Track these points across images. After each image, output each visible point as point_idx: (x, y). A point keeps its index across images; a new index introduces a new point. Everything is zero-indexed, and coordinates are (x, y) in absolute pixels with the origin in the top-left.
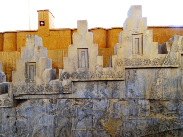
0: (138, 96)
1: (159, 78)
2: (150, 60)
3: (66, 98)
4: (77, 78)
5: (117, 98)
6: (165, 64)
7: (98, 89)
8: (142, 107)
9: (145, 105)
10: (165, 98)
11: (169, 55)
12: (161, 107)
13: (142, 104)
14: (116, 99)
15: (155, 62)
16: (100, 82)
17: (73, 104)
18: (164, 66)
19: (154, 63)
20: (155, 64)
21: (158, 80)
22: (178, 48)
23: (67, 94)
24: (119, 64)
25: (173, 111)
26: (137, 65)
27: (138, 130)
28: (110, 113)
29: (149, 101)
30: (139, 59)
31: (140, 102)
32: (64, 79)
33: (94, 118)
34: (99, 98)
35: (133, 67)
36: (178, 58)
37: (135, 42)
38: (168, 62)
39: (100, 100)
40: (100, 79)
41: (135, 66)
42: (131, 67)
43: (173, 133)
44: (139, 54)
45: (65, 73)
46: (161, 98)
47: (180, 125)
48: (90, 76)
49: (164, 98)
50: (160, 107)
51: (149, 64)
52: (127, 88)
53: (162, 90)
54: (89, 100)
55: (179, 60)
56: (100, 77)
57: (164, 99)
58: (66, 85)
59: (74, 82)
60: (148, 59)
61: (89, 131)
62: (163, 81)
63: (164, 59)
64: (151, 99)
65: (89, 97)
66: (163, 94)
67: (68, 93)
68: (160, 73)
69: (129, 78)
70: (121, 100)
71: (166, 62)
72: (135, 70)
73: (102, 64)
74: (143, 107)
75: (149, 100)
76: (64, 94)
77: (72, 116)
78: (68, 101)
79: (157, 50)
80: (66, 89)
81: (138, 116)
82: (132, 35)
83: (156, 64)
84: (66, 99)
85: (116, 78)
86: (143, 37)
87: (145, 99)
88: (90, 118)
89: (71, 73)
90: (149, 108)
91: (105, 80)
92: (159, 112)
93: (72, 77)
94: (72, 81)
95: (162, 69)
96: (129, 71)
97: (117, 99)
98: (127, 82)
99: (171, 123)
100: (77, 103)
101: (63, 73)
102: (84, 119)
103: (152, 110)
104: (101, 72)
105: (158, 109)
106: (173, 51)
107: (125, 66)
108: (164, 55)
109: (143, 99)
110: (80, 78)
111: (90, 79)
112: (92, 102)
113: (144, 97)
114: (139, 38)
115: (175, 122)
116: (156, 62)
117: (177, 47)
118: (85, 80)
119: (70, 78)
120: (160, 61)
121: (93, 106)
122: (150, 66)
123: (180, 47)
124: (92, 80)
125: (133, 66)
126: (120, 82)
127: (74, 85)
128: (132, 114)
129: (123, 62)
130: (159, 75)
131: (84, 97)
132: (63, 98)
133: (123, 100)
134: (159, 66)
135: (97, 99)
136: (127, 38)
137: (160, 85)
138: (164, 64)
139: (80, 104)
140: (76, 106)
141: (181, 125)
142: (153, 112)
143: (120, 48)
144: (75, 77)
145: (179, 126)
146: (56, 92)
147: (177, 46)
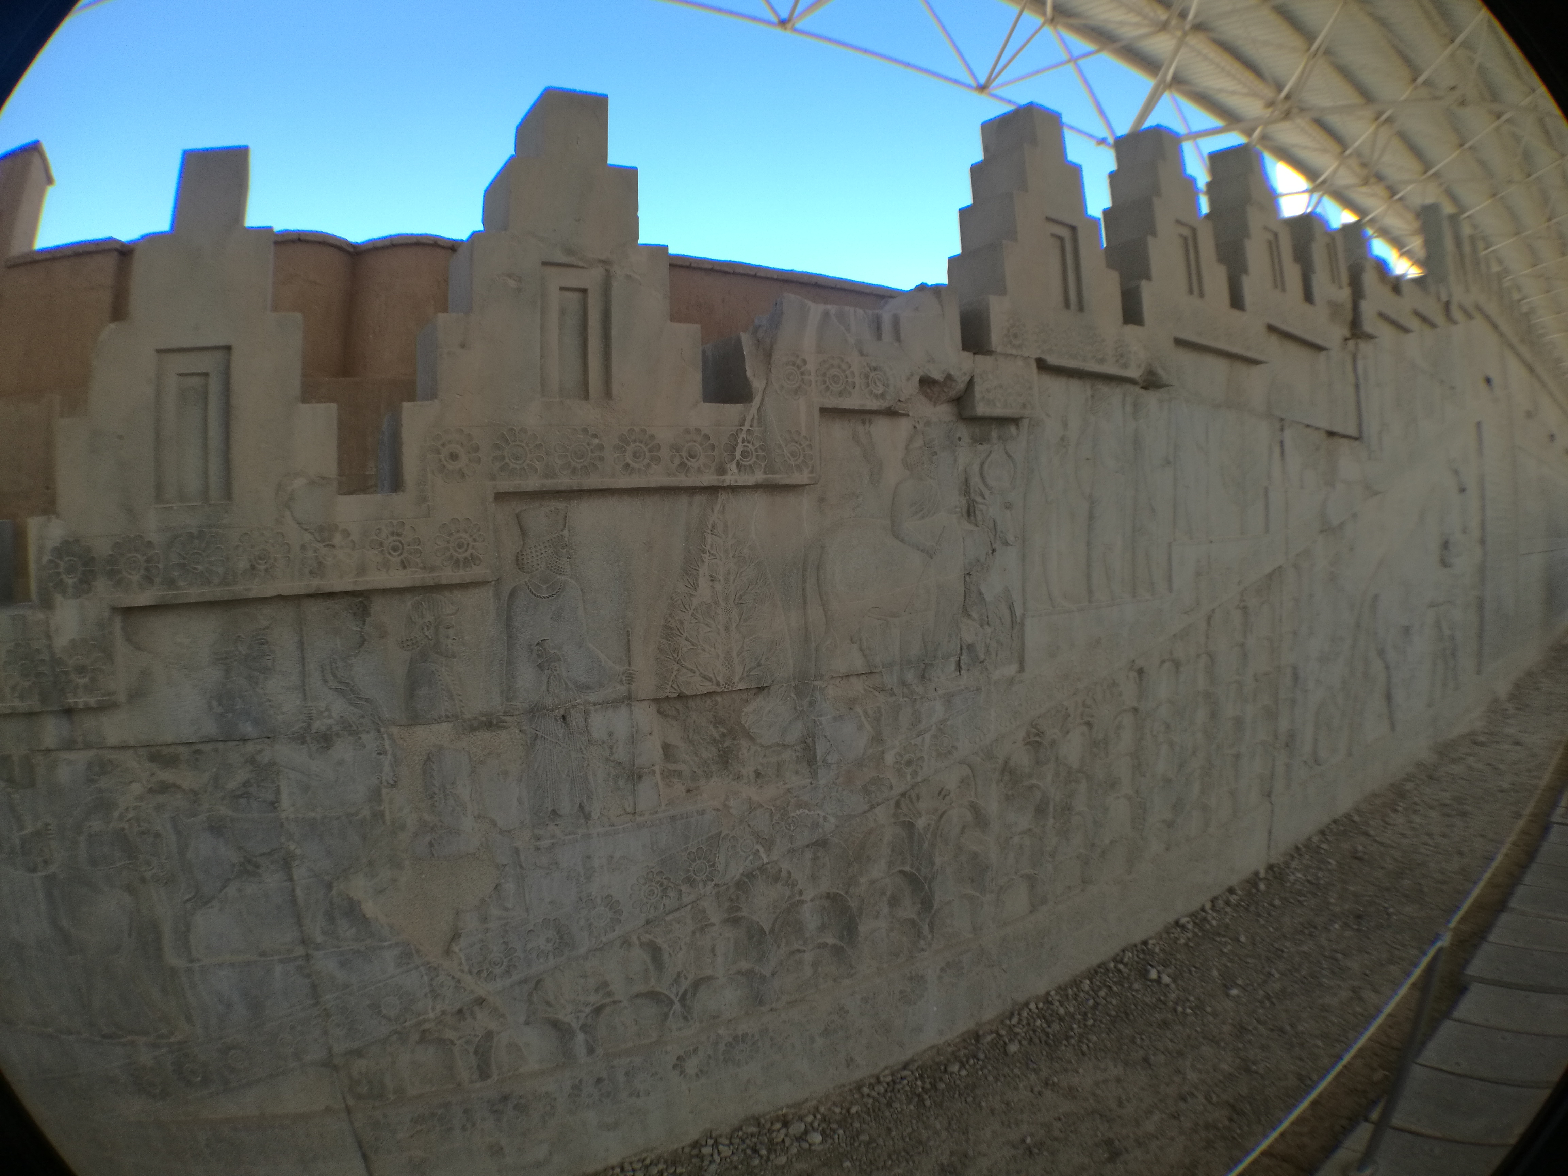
0: (585, 688)
1: (706, 557)
2: (652, 437)
3: (88, 746)
4: (149, 579)
5: (447, 719)
6: (738, 465)
7: (303, 661)
8: (616, 757)
9: (633, 740)
10: (741, 679)
11: (759, 409)
12: (723, 735)
13: (611, 734)
14: (438, 721)
15: (684, 454)
16: (313, 609)
17: (136, 788)
18: (732, 477)
19: (677, 461)
20: (683, 465)
21: (701, 572)
22: (802, 374)
23: (88, 709)
24: (452, 466)
25: (785, 746)
26: (574, 471)
27: (599, 901)
28: (403, 827)
29: (653, 709)
30: (585, 431)
31: (599, 723)
32: (59, 598)
33: (300, 873)
34: (317, 725)
35: (550, 484)
36: (804, 433)
37: (563, 312)
38: (757, 457)
39: (326, 740)
40: (315, 584)
41: (565, 481)
42: (533, 483)
43: (789, 873)
44: (586, 397)
45: (65, 549)
46: (720, 679)
47: (821, 820)
48: (243, 564)
49: (736, 680)
50: (717, 736)
51: (648, 466)
52: (510, 637)
53: (727, 629)
54: (250, 748)
55: (810, 446)
56: (319, 569)
57: (741, 686)
58: (73, 641)
59: (128, 612)
60: (643, 431)
61: (281, 961)
62: (729, 573)
63: (734, 436)
64: (668, 692)
65: (248, 728)
66: (734, 654)
67: (92, 701)
68: (714, 527)
69: (519, 562)
70: (473, 729)
71: (745, 454)
72: (561, 505)
73: (331, 469)
74: (621, 754)
75: (654, 700)
76: (69, 712)
77: (148, 875)
78: (102, 767)
79: (695, 381)
80: (81, 670)
81: (595, 815)
82: (545, 264)
83: (692, 463)
84: (91, 753)
85: (433, 569)
86: (615, 284)
87: (629, 699)
88: (272, 880)
89: (102, 548)
90: (657, 754)
91: (350, 588)
92: (714, 768)
93: (111, 574)
94: (115, 610)
95: (722, 497)
96: (517, 516)
97: (445, 725)
98: (513, 594)
99: (777, 817)
100: (166, 775)
101: (50, 544)
102: (231, 890)
103: (672, 766)
104: (321, 529)
105: (705, 754)
106: (782, 387)
107: (493, 478)
108: (733, 410)
109: (615, 703)
110: (171, 583)
111: (240, 589)
112: (272, 764)
113: (622, 689)
114: (584, 291)
115: (799, 806)
116: (692, 456)
117: (799, 367)
118: (209, 597)
119: (101, 584)
120: (713, 447)
121: (278, 792)
122: (657, 478)
123: (811, 367)
124: (256, 589)
125: (546, 476)
126: (458, 595)
127: (129, 640)
128: (554, 812)
129: (477, 449)
130: (709, 539)
131: (210, 728)
132: (69, 745)
133: (490, 723)
134: (709, 479)
135: (300, 739)
136: (512, 283)
137: (716, 603)
138: (734, 466)
139: (186, 785)
140: (161, 798)
141: (825, 818)
142: (679, 774)
143: (463, 346)
144: (136, 577)
145: (815, 825)
146: (22, 698)
147: (798, 362)
